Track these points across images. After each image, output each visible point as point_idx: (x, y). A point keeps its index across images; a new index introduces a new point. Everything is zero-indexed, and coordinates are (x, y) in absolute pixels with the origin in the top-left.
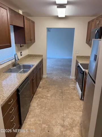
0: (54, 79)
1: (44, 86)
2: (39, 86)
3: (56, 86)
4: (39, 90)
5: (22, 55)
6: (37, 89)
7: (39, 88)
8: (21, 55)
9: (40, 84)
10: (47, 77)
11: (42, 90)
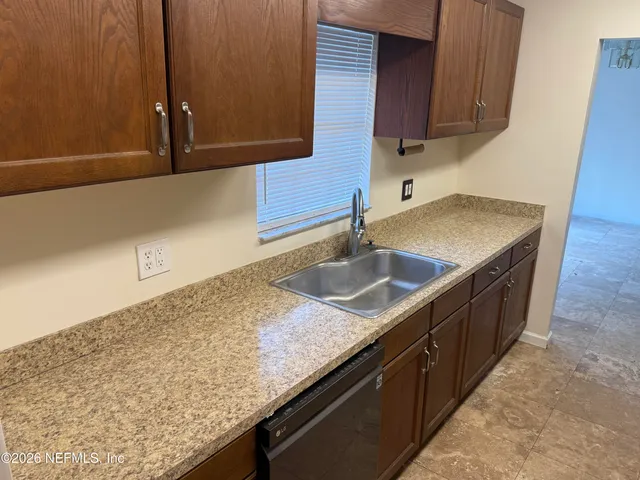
0: (595, 370)
1: (507, 405)
2: (479, 390)
3: (598, 430)
4: (469, 417)
5: (409, 197)
6: (463, 408)
7: (475, 407)
8: (405, 198)
9: (486, 381)
10: (550, 347)
11: (489, 424)
